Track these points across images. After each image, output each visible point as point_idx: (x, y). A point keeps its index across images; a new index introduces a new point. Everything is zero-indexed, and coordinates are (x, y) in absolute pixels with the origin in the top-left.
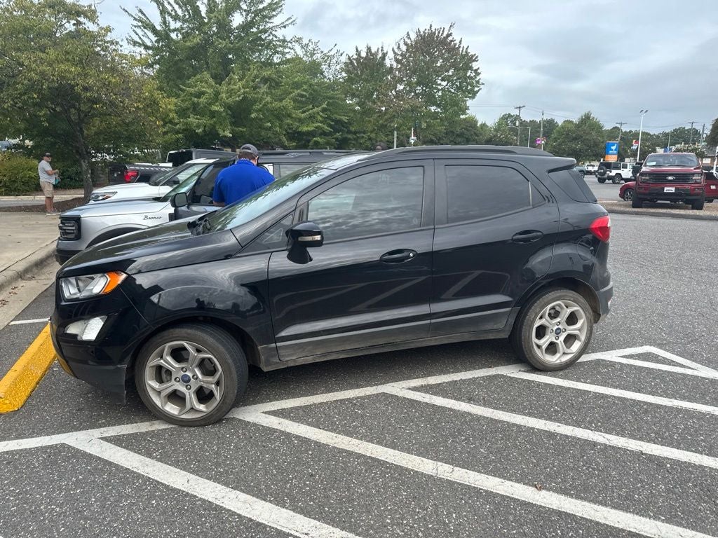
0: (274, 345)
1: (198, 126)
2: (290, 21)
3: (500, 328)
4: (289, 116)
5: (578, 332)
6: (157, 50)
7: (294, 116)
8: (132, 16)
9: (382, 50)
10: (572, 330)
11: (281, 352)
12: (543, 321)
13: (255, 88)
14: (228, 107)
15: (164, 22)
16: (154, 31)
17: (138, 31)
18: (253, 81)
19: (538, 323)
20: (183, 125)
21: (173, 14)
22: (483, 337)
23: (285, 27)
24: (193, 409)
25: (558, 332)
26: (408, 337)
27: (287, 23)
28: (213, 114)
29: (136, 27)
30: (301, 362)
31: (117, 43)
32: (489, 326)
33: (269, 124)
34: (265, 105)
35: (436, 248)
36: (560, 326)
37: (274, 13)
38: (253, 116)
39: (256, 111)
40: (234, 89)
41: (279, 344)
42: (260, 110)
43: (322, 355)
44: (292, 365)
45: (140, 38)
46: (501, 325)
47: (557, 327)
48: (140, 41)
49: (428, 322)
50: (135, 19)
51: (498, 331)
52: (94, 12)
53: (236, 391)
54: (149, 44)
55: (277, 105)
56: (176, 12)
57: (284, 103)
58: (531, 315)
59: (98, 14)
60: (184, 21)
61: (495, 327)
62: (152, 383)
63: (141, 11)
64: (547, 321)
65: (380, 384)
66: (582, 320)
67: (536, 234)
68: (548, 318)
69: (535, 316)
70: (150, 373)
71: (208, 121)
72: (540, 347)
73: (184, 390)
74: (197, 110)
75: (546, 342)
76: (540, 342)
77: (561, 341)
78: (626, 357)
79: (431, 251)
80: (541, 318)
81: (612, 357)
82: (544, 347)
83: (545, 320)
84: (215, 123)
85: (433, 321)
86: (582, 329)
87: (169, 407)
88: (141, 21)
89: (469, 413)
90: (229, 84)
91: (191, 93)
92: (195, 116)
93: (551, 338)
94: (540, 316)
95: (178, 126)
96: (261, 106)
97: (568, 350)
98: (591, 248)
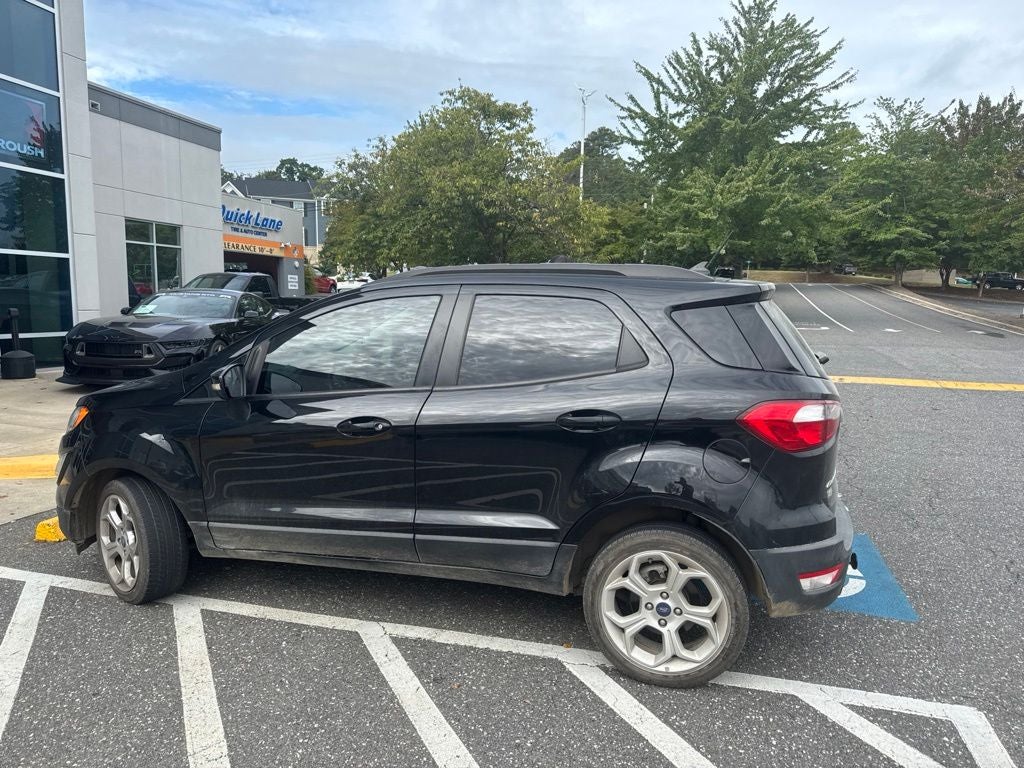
0: (205, 523)
1: (683, 243)
2: (846, 77)
3: (547, 574)
4: (826, 219)
5: (709, 622)
6: (649, 144)
7: (833, 218)
8: (619, 105)
9: (1011, 100)
10: (700, 615)
11: (217, 536)
12: (627, 583)
13: (772, 183)
14: (722, 212)
15: (658, 107)
16: (644, 116)
17: (629, 123)
18: (771, 172)
19: (614, 582)
20: (668, 241)
21: (677, 94)
22: (518, 584)
23: (836, 87)
24: (123, 581)
25: (663, 611)
26: (386, 554)
27: (841, 81)
28: (707, 223)
29: (622, 118)
30: (244, 555)
31: (539, 144)
32: (522, 567)
33: (789, 233)
34: (785, 205)
35: (422, 422)
36: (668, 602)
37: (819, 69)
38: (763, 223)
39: (771, 216)
40: (744, 184)
41: (211, 524)
42: (777, 214)
43: (270, 552)
44: (235, 556)
45: (629, 132)
46: (543, 570)
47: (660, 600)
48: (628, 136)
49: (411, 536)
50: (623, 108)
51: (538, 578)
52: (530, 110)
54: (639, 137)
55: (807, 203)
56: (680, 91)
57: (818, 200)
58: (598, 566)
59: (533, 112)
60: (688, 101)
61: (533, 571)
63: (632, 98)
64: (635, 583)
65: (375, 620)
66: (718, 602)
67: (606, 418)
68: (638, 578)
69: (607, 569)
70: (103, 527)
71: (699, 234)
72: (623, 630)
73: (122, 555)
74: (689, 219)
75: (635, 622)
76: (622, 621)
77: (670, 630)
78: (862, 711)
79: (413, 424)
80: (626, 575)
81: (830, 701)
82: (631, 631)
83: (631, 580)
84: (708, 236)
85: (418, 537)
86: (718, 618)
87: (113, 571)
88: (629, 110)
89: (393, 698)
90: (730, 181)
91: (685, 198)
92: (682, 229)
93: (647, 618)
94: (621, 571)
95: (660, 243)
96: (779, 207)
97: (685, 653)
98: (744, 460)
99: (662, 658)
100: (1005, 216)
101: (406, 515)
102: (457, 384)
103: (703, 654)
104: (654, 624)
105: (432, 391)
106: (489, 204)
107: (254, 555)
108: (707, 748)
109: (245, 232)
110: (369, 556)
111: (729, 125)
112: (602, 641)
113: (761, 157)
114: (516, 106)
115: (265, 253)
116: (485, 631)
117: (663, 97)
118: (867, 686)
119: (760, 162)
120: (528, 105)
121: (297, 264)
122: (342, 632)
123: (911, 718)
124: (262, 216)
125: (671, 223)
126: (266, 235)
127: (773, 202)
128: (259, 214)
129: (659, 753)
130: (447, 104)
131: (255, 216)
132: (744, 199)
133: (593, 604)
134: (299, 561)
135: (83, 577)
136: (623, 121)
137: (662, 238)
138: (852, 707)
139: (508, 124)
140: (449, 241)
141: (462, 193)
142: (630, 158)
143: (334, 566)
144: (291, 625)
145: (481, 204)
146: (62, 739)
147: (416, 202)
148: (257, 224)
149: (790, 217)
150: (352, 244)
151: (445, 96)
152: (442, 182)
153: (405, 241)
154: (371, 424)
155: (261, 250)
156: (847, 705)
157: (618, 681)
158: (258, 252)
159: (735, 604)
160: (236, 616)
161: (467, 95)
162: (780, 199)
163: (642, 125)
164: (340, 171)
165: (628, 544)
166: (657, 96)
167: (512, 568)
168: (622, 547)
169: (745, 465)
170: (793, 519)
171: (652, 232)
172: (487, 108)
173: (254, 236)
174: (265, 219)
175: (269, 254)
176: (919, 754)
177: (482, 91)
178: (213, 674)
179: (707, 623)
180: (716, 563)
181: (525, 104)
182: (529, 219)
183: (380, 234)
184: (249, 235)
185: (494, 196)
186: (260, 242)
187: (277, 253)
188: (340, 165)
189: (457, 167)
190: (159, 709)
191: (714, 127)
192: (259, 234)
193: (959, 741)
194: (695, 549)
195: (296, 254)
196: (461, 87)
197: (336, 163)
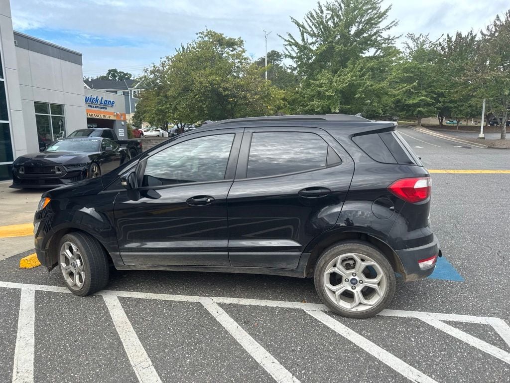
0: (118, 253)
1: (318, 107)
2: (394, 23)
3: (295, 268)
4: (387, 94)
5: (376, 286)
6: (299, 58)
7: (389, 93)
8: (284, 39)
9: (471, 34)
10: (372, 283)
11: (125, 259)
12: (336, 270)
13: (360, 77)
14: (336, 91)
15: (303, 40)
16: (297, 44)
17: (289, 48)
18: (359, 71)
19: (329, 270)
20: (311, 107)
21: (312, 33)
22: (281, 274)
23: (389, 28)
24: (75, 285)
25: (354, 282)
26: (213, 263)
27: (391, 25)
28: (329, 97)
29: (286, 45)
30: (139, 268)
31: (248, 59)
32: (283, 265)
33: (369, 101)
34: (366, 87)
35: (230, 197)
36: (356, 277)
37: (381, 19)
38: (356, 96)
39: (360, 93)
40: (347, 77)
41: (122, 253)
42: (363, 92)
43: (153, 266)
44: (134, 269)
45: (289, 52)
46: (294, 266)
47: (352, 277)
48: (289, 54)
49: (226, 253)
50: (286, 40)
51: (292, 271)
52: (242, 41)
53: (90, 278)
54: (294, 55)
55: (377, 86)
56: (313, 31)
57: (382, 84)
58: (321, 262)
59: (244, 42)
60: (318, 36)
61: (289, 267)
62: (63, 265)
63: (290, 35)
64: (340, 270)
65: (207, 296)
66: (381, 275)
67: (324, 191)
68: (341, 267)
69: (326, 263)
70: (62, 258)
71: (325, 103)
72: (334, 293)
73: (74, 272)
74: (320, 96)
75: (340, 289)
76: (334, 288)
77: (357, 291)
78: (449, 323)
79: (225, 198)
80: (335, 266)
81: (434, 319)
82: (338, 293)
83: (338, 269)
84: (330, 104)
85: (230, 253)
86: (380, 284)
87: (69, 281)
88: (289, 41)
89: (226, 332)
90: (339, 76)
91: (317, 85)
92: (317, 100)
93: (346, 286)
94: (333, 264)
95: (307, 108)
96: (364, 88)
97: (365, 302)
98: (391, 208)
99: (354, 305)
100: (470, 90)
101: (223, 243)
102: (246, 178)
103: (374, 301)
104: (350, 289)
105: (234, 181)
106: (226, 89)
107: (145, 268)
108: (383, 344)
109: (96, 107)
110: (205, 265)
111: (338, 48)
112: (324, 298)
113: (354, 64)
114: (235, 39)
115: (106, 118)
116: (263, 298)
117: (305, 35)
118: (448, 311)
119: (354, 66)
120: (241, 39)
121: (123, 123)
122: (192, 303)
123: (472, 324)
124: (104, 99)
125: (312, 98)
126: (106, 108)
127: (361, 86)
128: (102, 98)
129: (361, 349)
130: (200, 39)
131: (100, 99)
132: (347, 85)
133: (319, 281)
134: (168, 269)
135: (51, 285)
136: (286, 47)
137: (307, 105)
138: (444, 322)
139: (231, 49)
140: (205, 109)
141: (211, 84)
142: (290, 66)
143: (187, 270)
144: (166, 301)
145: (221, 89)
146: (65, 364)
147: (186, 90)
148: (101, 103)
149: (369, 93)
150: (154, 112)
151: (199, 35)
152: (201, 79)
153: (182, 110)
154: (204, 199)
155: (104, 116)
156: (441, 321)
157: (333, 317)
158: (102, 117)
159: (389, 276)
160: (136, 299)
161: (210, 34)
162: (364, 84)
163: (295, 49)
164: (146, 75)
165: (336, 251)
166: (302, 34)
167: (278, 266)
168: (333, 253)
169: (392, 210)
170: (414, 235)
171: (303, 103)
172: (221, 41)
173: (100, 109)
174: (105, 101)
175: (109, 118)
176: (479, 340)
177: (218, 32)
178: (133, 327)
179: (375, 286)
180: (379, 257)
181: (240, 38)
182: (245, 97)
183: (168, 106)
184: (97, 109)
185: (227, 85)
186: (104, 112)
187: (112, 118)
188: (146, 71)
189: (208, 71)
190: (111, 346)
191: (331, 49)
192: (103, 108)
193: (496, 333)
194: (369, 251)
195: (122, 118)
196: (207, 30)
197: (144, 70)
